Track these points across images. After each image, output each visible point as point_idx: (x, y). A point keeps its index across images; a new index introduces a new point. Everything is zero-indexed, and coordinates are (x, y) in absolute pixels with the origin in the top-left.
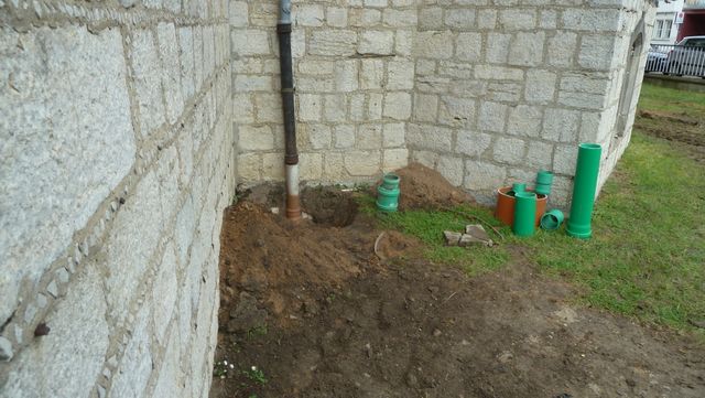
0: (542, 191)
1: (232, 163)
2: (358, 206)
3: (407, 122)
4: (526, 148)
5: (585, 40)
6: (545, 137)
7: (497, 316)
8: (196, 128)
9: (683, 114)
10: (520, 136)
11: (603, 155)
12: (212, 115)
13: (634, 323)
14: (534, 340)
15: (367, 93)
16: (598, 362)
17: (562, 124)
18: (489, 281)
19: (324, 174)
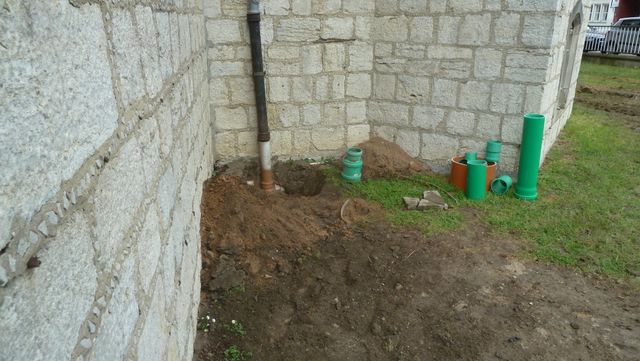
0: (491, 159)
1: (210, 142)
2: (325, 177)
3: (368, 100)
4: (477, 120)
5: (527, 20)
6: (494, 110)
7: (453, 271)
8: (175, 105)
9: (621, 88)
10: (471, 110)
11: (547, 125)
12: (190, 95)
13: (577, 274)
14: (487, 291)
15: (330, 74)
16: (545, 309)
17: (509, 97)
18: (445, 240)
19: (294, 149)
